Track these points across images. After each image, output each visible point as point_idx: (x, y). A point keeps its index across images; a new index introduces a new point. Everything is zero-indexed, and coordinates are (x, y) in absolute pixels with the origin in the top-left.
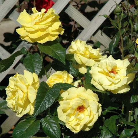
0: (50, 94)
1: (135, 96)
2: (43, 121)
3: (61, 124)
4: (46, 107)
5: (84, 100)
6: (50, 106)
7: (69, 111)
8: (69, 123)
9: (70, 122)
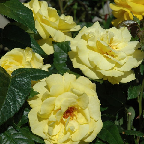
0: (15, 87)
1: (132, 87)
2: (4, 139)
3: (36, 141)
4: (11, 112)
5: (80, 95)
6: (18, 109)
7: (53, 117)
8: (51, 139)
9: (53, 138)
